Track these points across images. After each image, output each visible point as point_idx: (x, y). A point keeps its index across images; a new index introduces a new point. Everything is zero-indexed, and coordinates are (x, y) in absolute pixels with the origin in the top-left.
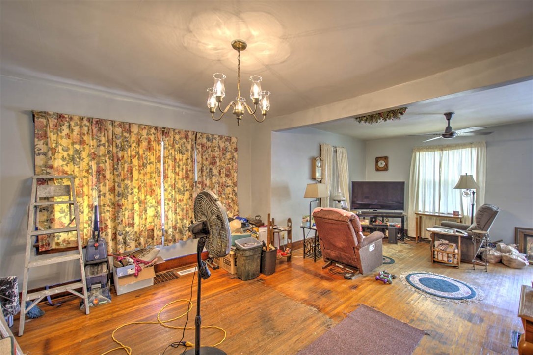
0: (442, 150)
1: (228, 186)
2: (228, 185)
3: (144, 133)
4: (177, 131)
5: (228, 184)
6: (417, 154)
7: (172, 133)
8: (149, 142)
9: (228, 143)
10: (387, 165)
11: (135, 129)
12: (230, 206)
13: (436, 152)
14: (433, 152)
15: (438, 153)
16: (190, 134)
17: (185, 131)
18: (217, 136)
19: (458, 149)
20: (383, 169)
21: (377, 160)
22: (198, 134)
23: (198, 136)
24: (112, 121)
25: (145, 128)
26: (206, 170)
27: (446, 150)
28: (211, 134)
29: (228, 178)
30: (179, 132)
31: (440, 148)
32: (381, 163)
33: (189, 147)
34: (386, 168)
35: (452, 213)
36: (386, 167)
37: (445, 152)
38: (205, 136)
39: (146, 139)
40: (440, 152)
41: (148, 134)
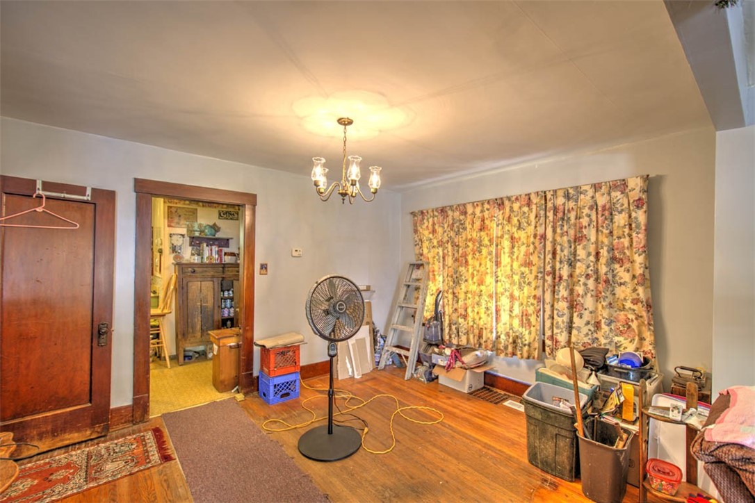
1: (621, 284)
2: (622, 281)
3: (478, 210)
4: (513, 199)
5: (621, 278)
7: (507, 202)
8: (483, 220)
9: (618, 193)
11: (470, 209)
12: (629, 327)
16: (533, 197)
17: (526, 195)
18: (587, 188)
22: (547, 192)
23: (549, 196)
24: (450, 206)
25: (477, 205)
26: (562, 251)
28: (571, 188)
29: (621, 267)
30: (517, 199)
33: (532, 216)
38: (560, 193)
39: (479, 217)
41: (482, 211)
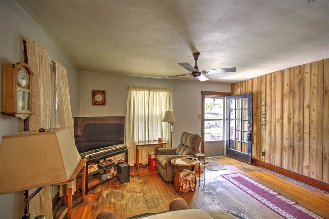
0: (149, 91)
6: (132, 91)
10: (104, 99)
13: (146, 92)
14: (144, 92)
15: (147, 93)
19: (159, 91)
20: (101, 103)
21: (94, 93)
27: (152, 91)
31: (148, 89)
32: (99, 97)
34: (103, 103)
35: (158, 140)
36: (103, 101)
37: (151, 93)
40: (148, 92)
